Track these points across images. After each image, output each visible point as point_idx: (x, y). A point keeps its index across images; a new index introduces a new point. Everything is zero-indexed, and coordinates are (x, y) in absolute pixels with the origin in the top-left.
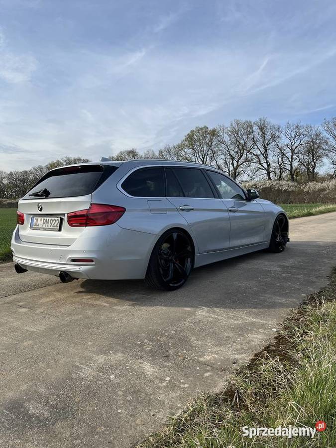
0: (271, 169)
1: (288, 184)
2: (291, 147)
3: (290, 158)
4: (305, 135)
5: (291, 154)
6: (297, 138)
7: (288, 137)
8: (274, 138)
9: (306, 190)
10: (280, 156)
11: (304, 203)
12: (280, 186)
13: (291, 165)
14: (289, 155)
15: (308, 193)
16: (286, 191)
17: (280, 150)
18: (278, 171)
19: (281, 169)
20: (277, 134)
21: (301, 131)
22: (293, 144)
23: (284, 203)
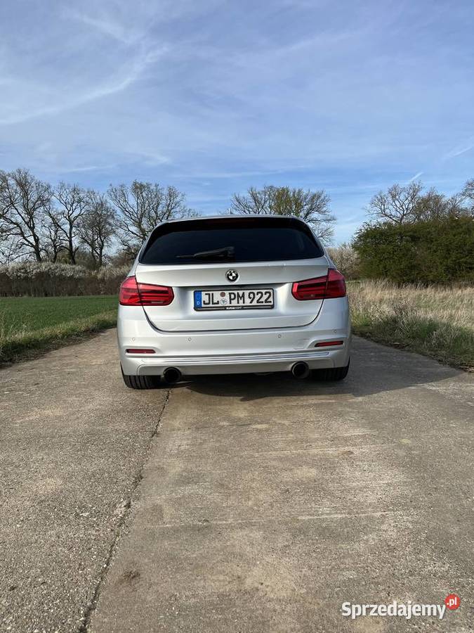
0: (40, 246)
1: (74, 269)
2: (69, 217)
3: (68, 231)
4: (87, 203)
5: (69, 227)
6: (75, 205)
7: (62, 202)
8: (43, 201)
9: (99, 276)
10: (53, 228)
11: (99, 293)
12: (63, 270)
13: (70, 242)
14: (67, 227)
15: (103, 280)
16: (71, 277)
17: (53, 219)
18: (51, 249)
19: (55, 247)
20: (46, 196)
21: (82, 195)
22: (71, 212)
23: (70, 295)
